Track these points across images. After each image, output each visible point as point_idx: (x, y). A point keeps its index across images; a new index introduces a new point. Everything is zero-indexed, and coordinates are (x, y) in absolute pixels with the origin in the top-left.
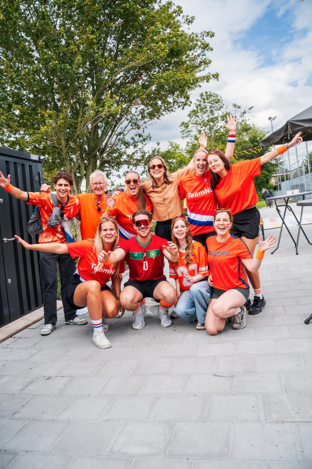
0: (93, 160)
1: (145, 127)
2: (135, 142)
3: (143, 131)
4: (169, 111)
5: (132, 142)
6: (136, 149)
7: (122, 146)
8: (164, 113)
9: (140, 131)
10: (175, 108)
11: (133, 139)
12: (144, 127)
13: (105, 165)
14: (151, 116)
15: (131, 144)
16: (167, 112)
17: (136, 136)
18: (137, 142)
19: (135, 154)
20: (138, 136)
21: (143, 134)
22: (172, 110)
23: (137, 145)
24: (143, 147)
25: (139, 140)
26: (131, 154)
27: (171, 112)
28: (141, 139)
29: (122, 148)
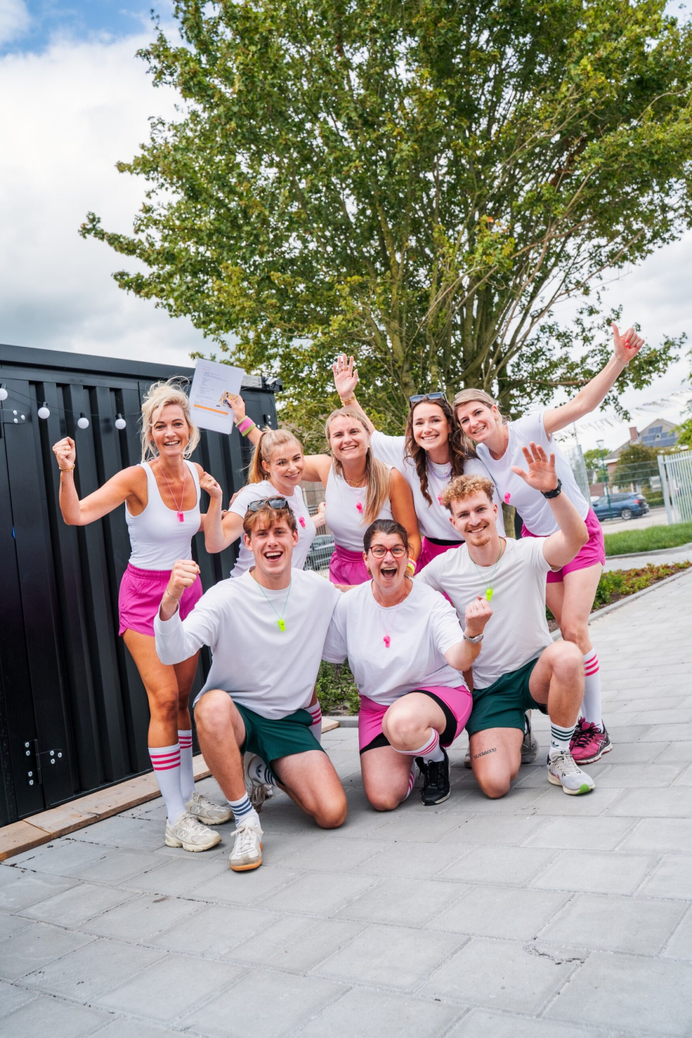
0: (475, 383)
1: (601, 288)
2: (583, 330)
3: (599, 299)
4: (664, 240)
5: (577, 329)
6: (591, 348)
7: (553, 341)
8: (650, 246)
9: (591, 300)
10: (681, 232)
11: (578, 322)
12: (599, 289)
13: (512, 392)
14: (616, 258)
15: (574, 335)
16: (659, 242)
17: (581, 313)
18: (590, 330)
19: (589, 360)
20: (586, 313)
21: (597, 307)
22: (673, 238)
23: (592, 337)
24: (608, 340)
25: (596, 325)
26: (578, 360)
27: (668, 243)
28: (598, 319)
29: (551, 348)
